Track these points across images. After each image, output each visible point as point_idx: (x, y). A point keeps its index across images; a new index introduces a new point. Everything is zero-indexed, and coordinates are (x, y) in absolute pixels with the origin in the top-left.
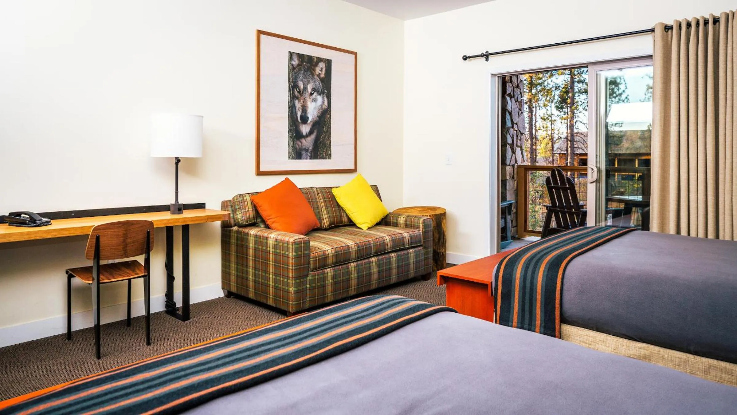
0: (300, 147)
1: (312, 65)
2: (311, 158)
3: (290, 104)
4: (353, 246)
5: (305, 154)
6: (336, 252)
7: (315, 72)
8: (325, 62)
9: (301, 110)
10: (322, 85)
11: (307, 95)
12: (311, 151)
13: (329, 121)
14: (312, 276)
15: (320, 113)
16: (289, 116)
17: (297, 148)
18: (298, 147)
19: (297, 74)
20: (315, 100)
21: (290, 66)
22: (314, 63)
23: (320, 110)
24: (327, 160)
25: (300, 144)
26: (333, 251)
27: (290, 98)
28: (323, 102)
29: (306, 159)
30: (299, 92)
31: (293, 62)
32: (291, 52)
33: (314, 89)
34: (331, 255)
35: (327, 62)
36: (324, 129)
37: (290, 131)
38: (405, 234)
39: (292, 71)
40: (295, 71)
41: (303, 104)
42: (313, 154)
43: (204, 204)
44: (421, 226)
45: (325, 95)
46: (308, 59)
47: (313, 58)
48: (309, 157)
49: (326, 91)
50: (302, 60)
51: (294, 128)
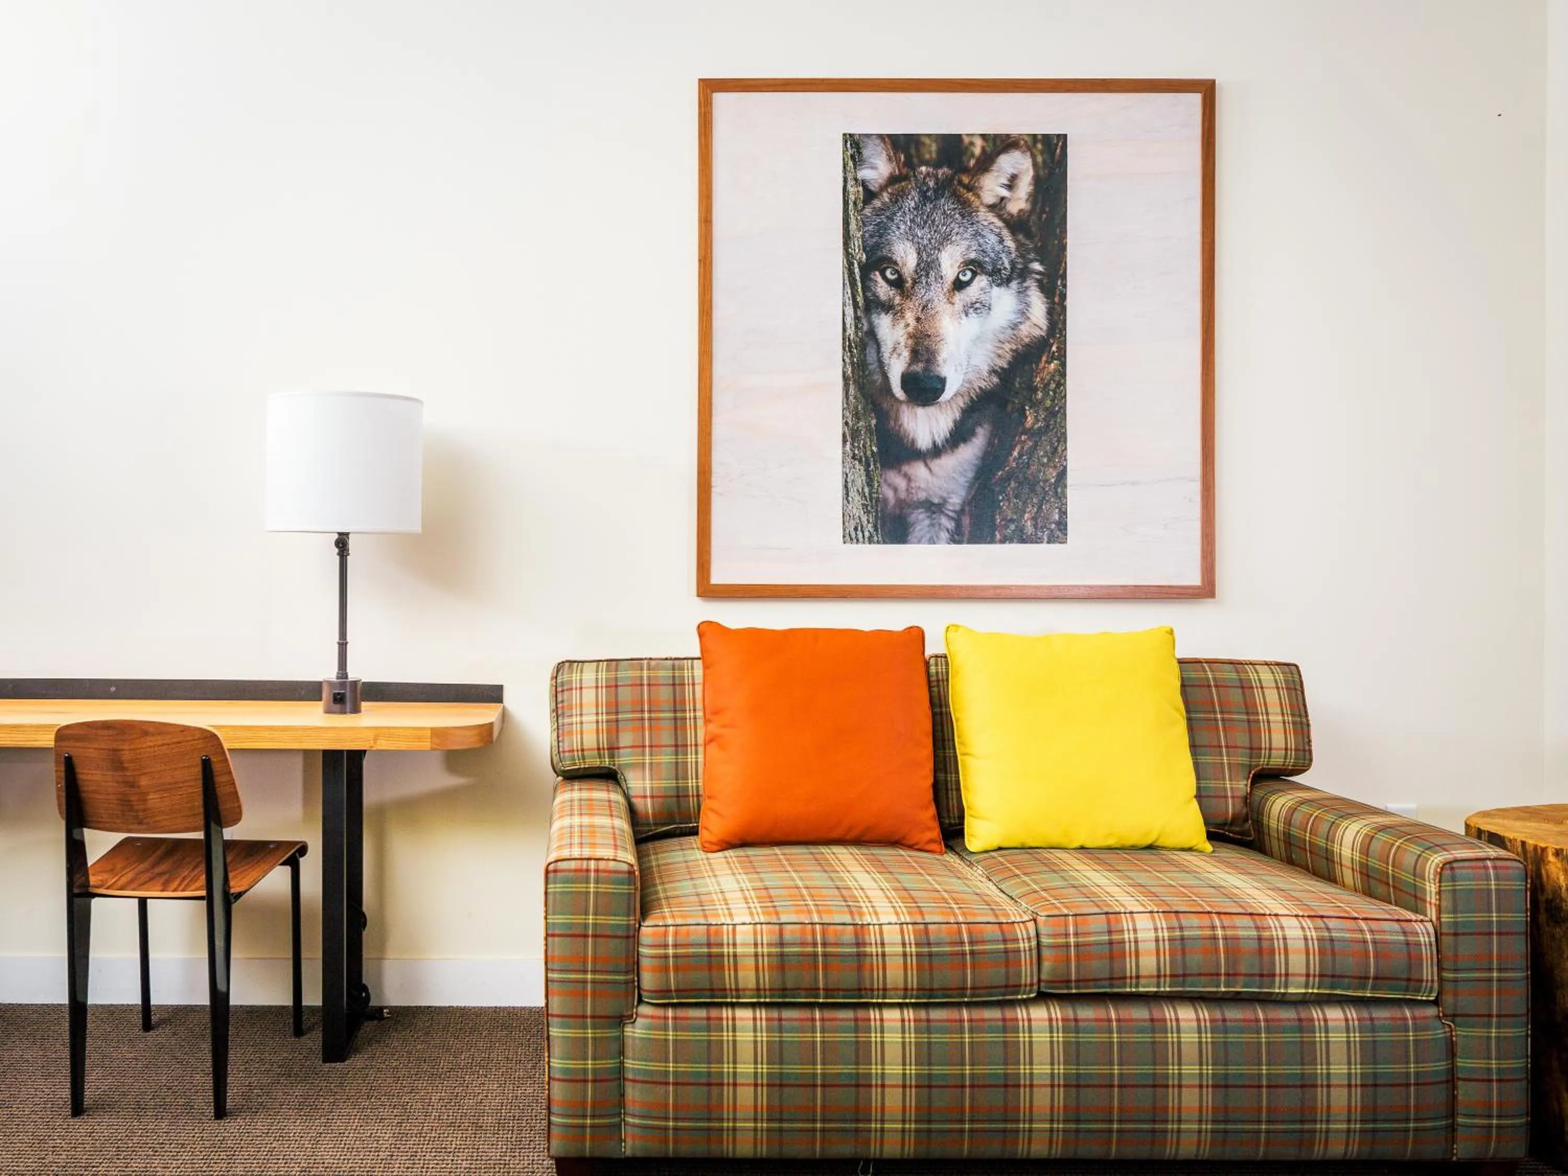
0: (903, 495)
1: (966, 170)
2: (956, 537)
3: (851, 331)
4: (892, 935)
5: (927, 522)
6: (782, 944)
7: (979, 197)
8: (1029, 149)
9: (906, 354)
10: (1016, 241)
11: (937, 293)
12: (961, 512)
13: (1053, 386)
14: (649, 1028)
15: (1008, 357)
16: (845, 378)
17: (885, 501)
18: (890, 494)
19: (887, 215)
20: (978, 307)
21: (851, 189)
22: (972, 162)
23: (1007, 347)
24: (1044, 546)
25: (901, 483)
26: (767, 935)
27: (850, 311)
28: (1024, 313)
29: (932, 541)
30: (898, 284)
31: (865, 173)
32: (851, 135)
33: (975, 266)
34: (752, 950)
35: (1039, 146)
36: (1030, 420)
37: (851, 435)
38: (1285, 922)
39: (860, 205)
40: (877, 203)
41: (916, 329)
42: (966, 521)
43: (500, 688)
44: (1431, 888)
45: (1031, 284)
46: (940, 151)
47: (966, 140)
48: (944, 535)
49: (1037, 266)
50: (909, 158)
51: (874, 422)
